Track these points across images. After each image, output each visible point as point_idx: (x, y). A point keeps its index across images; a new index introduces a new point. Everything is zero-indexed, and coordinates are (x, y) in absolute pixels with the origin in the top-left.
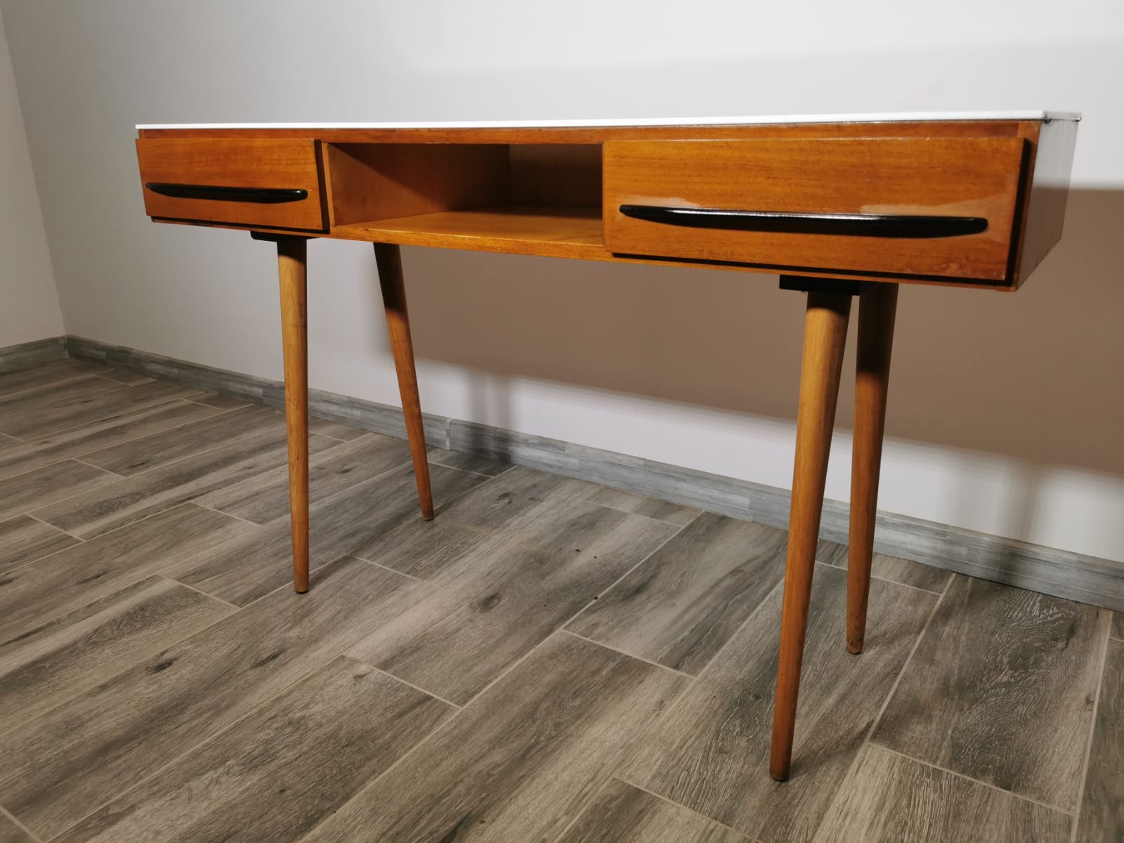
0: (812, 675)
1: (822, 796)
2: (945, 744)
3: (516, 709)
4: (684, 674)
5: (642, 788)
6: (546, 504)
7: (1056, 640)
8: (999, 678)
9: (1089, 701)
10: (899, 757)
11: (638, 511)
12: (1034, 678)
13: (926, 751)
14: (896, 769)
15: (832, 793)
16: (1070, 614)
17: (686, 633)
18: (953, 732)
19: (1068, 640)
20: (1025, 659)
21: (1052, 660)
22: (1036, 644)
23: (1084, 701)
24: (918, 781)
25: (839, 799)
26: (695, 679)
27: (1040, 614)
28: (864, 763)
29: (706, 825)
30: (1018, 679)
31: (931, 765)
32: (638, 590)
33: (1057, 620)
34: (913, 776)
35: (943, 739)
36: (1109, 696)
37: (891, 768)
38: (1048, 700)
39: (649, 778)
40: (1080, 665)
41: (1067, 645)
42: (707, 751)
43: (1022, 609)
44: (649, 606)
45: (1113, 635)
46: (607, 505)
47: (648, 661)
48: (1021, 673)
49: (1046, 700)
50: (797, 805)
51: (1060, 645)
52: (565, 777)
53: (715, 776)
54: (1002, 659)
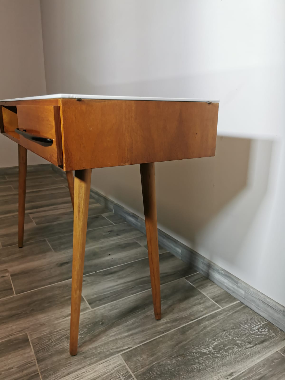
0: (131, 322)
1: (79, 367)
2: (147, 367)
3: (28, 301)
4: (90, 307)
5: (30, 340)
6: (119, 237)
7: (250, 343)
8: (203, 350)
9: (231, 374)
10: (123, 365)
11: (145, 246)
12: (218, 355)
13: (136, 367)
14: (116, 369)
15: (83, 368)
16: (271, 334)
17: (108, 293)
18: (156, 364)
19: (256, 345)
20: (225, 346)
21: (237, 351)
22: (238, 342)
23: (229, 373)
24: (118, 377)
25: (83, 370)
26: (91, 310)
27: (258, 329)
28: (108, 361)
29: (32, 360)
30: (211, 353)
31: (131, 373)
32: (111, 273)
33: (262, 335)
34: (119, 374)
35: (149, 365)
36: (244, 376)
37: (115, 367)
38: (213, 367)
39: (35, 337)
40: (248, 357)
41: (252, 347)
42: (63, 336)
43: (250, 325)
44: (109, 279)
45: (281, 350)
46: (137, 242)
47: (85, 299)
48: (215, 351)
49: (212, 366)
50: (67, 366)
51: (249, 346)
52: (14, 327)
53: (54, 346)
54: (214, 342)
